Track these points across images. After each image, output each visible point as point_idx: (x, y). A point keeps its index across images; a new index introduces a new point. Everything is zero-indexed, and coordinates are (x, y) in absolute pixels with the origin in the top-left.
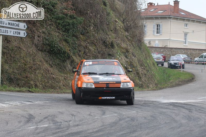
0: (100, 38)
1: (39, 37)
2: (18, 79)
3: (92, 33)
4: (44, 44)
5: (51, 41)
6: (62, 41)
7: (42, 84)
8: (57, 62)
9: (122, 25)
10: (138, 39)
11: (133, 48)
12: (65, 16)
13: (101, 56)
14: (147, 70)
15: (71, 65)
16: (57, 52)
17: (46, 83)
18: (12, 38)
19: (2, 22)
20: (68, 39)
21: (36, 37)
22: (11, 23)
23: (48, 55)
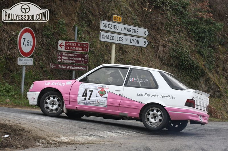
1: (164, 47)
4: (171, 56)
5: (180, 53)
6: (195, 53)
8: (187, 80)
12: (199, 21)
15: (205, 85)
16: (188, 68)
18: (129, 48)
19: (116, 27)
20: (203, 50)
21: (160, 47)
22: (128, 28)
23: (176, 71)
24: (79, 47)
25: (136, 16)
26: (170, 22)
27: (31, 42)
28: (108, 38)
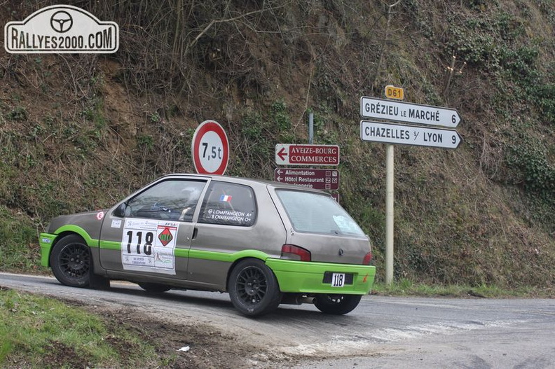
1: (492, 145)
2: (439, 263)
4: (508, 165)
5: (526, 156)
7: (504, 273)
8: (544, 212)
16: (544, 186)
17: (517, 270)
18: (420, 151)
19: (392, 109)
21: (485, 147)
22: (418, 111)
23: (520, 194)
24: (319, 155)
25: (432, 86)
26: (502, 93)
27: (219, 150)
28: (378, 134)
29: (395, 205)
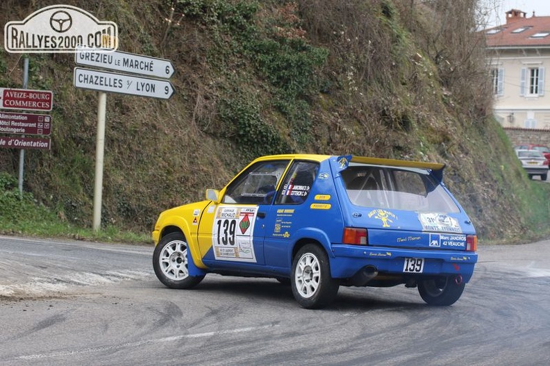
0: (372, 103)
1: (207, 98)
2: (148, 211)
3: (350, 89)
4: (221, 118)
5: (239, 110)
6: (270, 110)
9: (433, 67)
10: (476, 106)
11: (461, 131)
12: (279, 44)
13: (374, 152)
14: (498, 190)
16: (256, 140)
18: (134, 101)
19: (107, 57)
20: (286, 104)
21: (199, 99)
22: (132, 60)
23: (232, 147)
24: (32, 100)
25: (149, 36)
26: (219, 46)
28: (91, 82)
29: (105, 152)
